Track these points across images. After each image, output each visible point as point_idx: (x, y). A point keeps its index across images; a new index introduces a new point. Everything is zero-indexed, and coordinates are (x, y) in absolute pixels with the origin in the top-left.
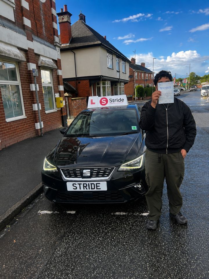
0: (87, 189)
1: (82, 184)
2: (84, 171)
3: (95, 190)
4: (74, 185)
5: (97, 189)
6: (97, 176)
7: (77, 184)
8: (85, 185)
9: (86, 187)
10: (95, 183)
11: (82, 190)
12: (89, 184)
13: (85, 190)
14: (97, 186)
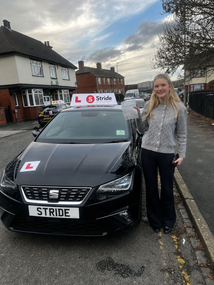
0: (54, 215)
1: (48, 209)
2: (51, 192)
3: (64, 217)
4: (39, 210)
5: (66, 216)
6: (66, 199)
7: (42, 208)
8: (52, 210)
9: (53, 212)
10: (63, 208)
11: (48, 216)
12: (56, 209)
13: (52, 216)
14: (66, 213)
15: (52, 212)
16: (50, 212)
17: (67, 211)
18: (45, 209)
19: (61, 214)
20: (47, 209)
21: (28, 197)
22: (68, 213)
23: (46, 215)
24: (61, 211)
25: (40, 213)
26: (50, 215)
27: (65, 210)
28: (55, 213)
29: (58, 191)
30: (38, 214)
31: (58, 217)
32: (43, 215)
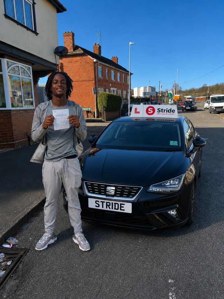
2: (108, 188)
4: (97, 202)
5: (121, 210)
6: (121, 196)
7: (100, 202)
10: (119, 203)
12: (112, 203)
15: (108, 205)
16: (107, 205)
17: (122, 206)
18: (103, 202)
19: (117, 208)
20: (104, 202)
21: (89, 191)
22: (123, 207)
23: (103, 207)
24: (117, 205)
25: (98, 205)
26: (107, 208)
27: (121, 204)
28: (111, 207)
29: (114, 188)
30: (96, 206)
31: (114, 210)
32: (101, 208)
